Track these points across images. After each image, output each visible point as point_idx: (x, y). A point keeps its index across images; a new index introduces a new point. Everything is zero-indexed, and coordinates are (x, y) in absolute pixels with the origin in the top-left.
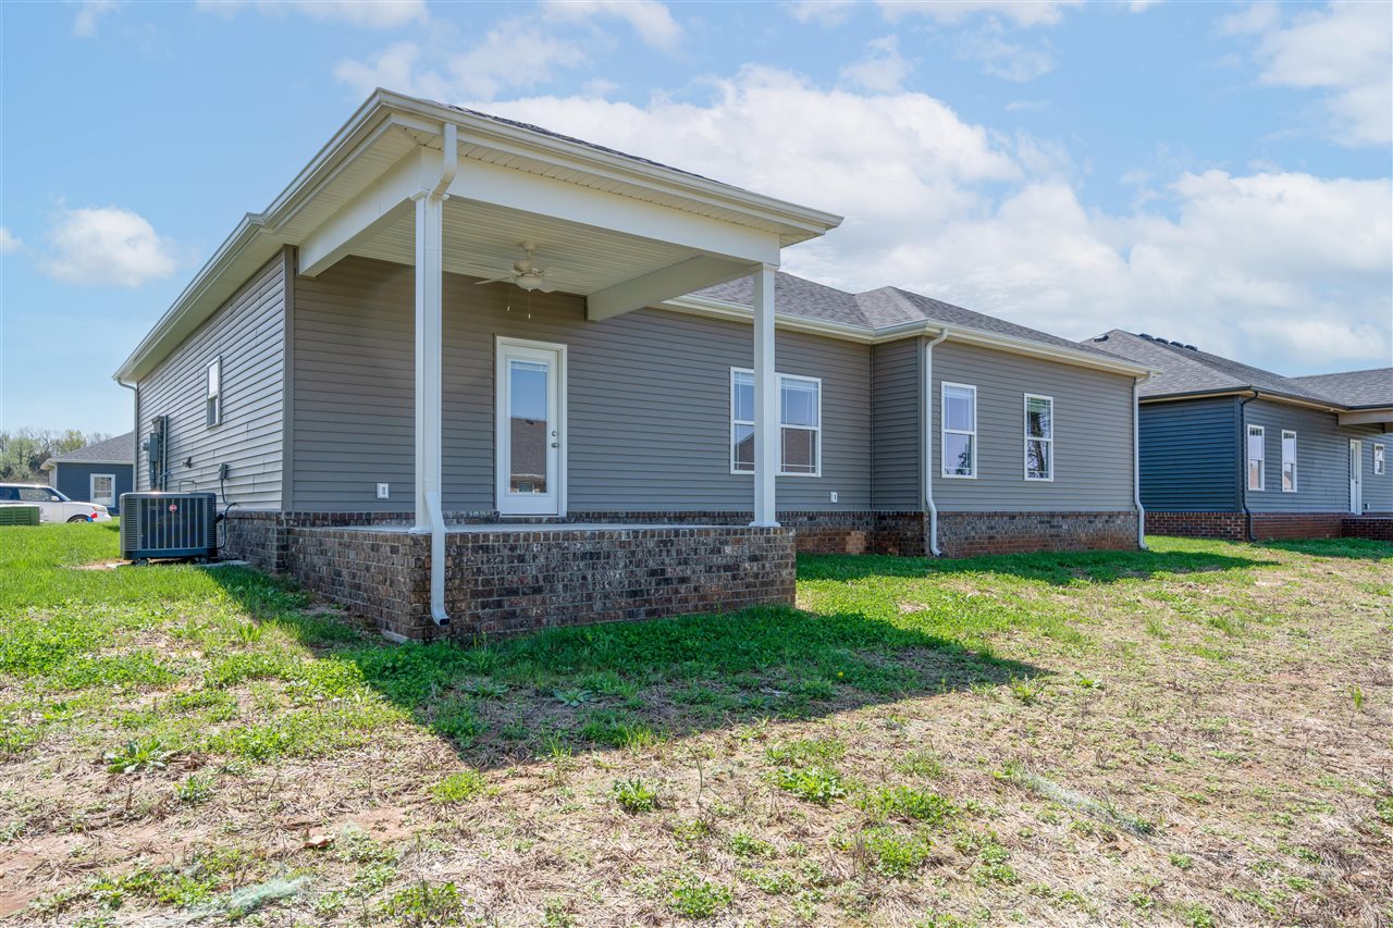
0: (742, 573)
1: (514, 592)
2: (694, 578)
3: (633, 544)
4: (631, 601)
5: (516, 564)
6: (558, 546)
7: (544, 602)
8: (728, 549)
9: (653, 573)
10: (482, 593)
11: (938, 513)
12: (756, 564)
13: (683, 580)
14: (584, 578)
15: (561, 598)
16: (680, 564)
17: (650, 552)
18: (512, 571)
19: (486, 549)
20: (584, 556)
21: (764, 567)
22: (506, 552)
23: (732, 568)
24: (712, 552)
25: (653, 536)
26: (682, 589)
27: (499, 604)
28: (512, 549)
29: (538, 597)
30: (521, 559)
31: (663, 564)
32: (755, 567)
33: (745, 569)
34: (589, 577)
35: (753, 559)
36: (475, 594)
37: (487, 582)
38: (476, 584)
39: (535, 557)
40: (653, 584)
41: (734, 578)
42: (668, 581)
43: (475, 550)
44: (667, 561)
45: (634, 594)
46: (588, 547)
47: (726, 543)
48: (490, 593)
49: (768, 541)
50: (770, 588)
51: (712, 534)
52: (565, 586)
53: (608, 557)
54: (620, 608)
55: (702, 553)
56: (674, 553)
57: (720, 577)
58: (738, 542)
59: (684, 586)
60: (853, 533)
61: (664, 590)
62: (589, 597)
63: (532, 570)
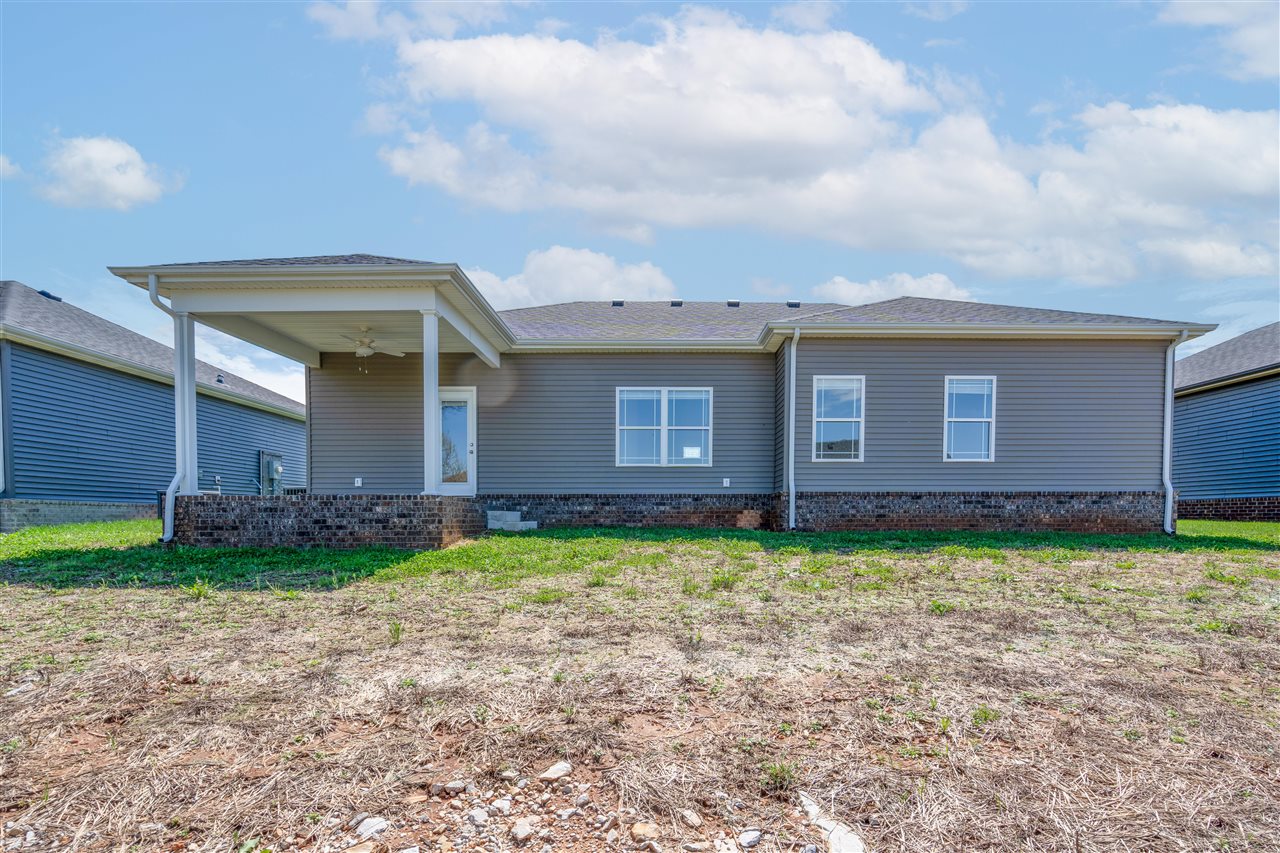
0: (391, 525)
1: (221, 528)
2: (350, 526)
3: (301, 503)
4: (300, 538)
5: (221, 512)
6: (248, 503)
7: (239, 535)
8: (379, 509)
9: (316, 522)
10: (201, 528)
11: (797, 493)
12: (404, 519)
13: (340, 527)
14: (266, 522)
15: (251, 533)
16: (338, 517)
17: (314, 509)
18: (218, 516)
19: (203, 504)
20: (266, 510)
21: (411, 522)
22: (216, 506)
23: (384, 522)
24: (365, 510)
25: (316, 499)
26: (340, 533)
27: (211, 534)
28: (219, 504)
29: (236, 532)
30: (224, 510)
31: (324, 516)
32: (404, 521)
33: (394, 522)
34: (270, 522)
35: (401, 516)
36: (197, 528)
37: (203, 522)
38: (198, 522)
39: (233, 510)
40: (317, 528)
41: (384, 528)
42: (328, 528)
43: (197, 504)
44: (328, 514)
45: (301, 534)
46: (268, 505)
47: (377, 504)
48: (206, 528)
49: (416, 504)
50: (417, 537)
51: (364, 498)
52: (254, 527)
53: (283, 511)
54: (292, 542)
55: (357, 510)
56: (334, 511)
57: (371, 527)
58: (385, 504)
59: (341, 531)
60: (746, 512)
61: (325, 532)
62: (270, 534)
63: (231, 517)
